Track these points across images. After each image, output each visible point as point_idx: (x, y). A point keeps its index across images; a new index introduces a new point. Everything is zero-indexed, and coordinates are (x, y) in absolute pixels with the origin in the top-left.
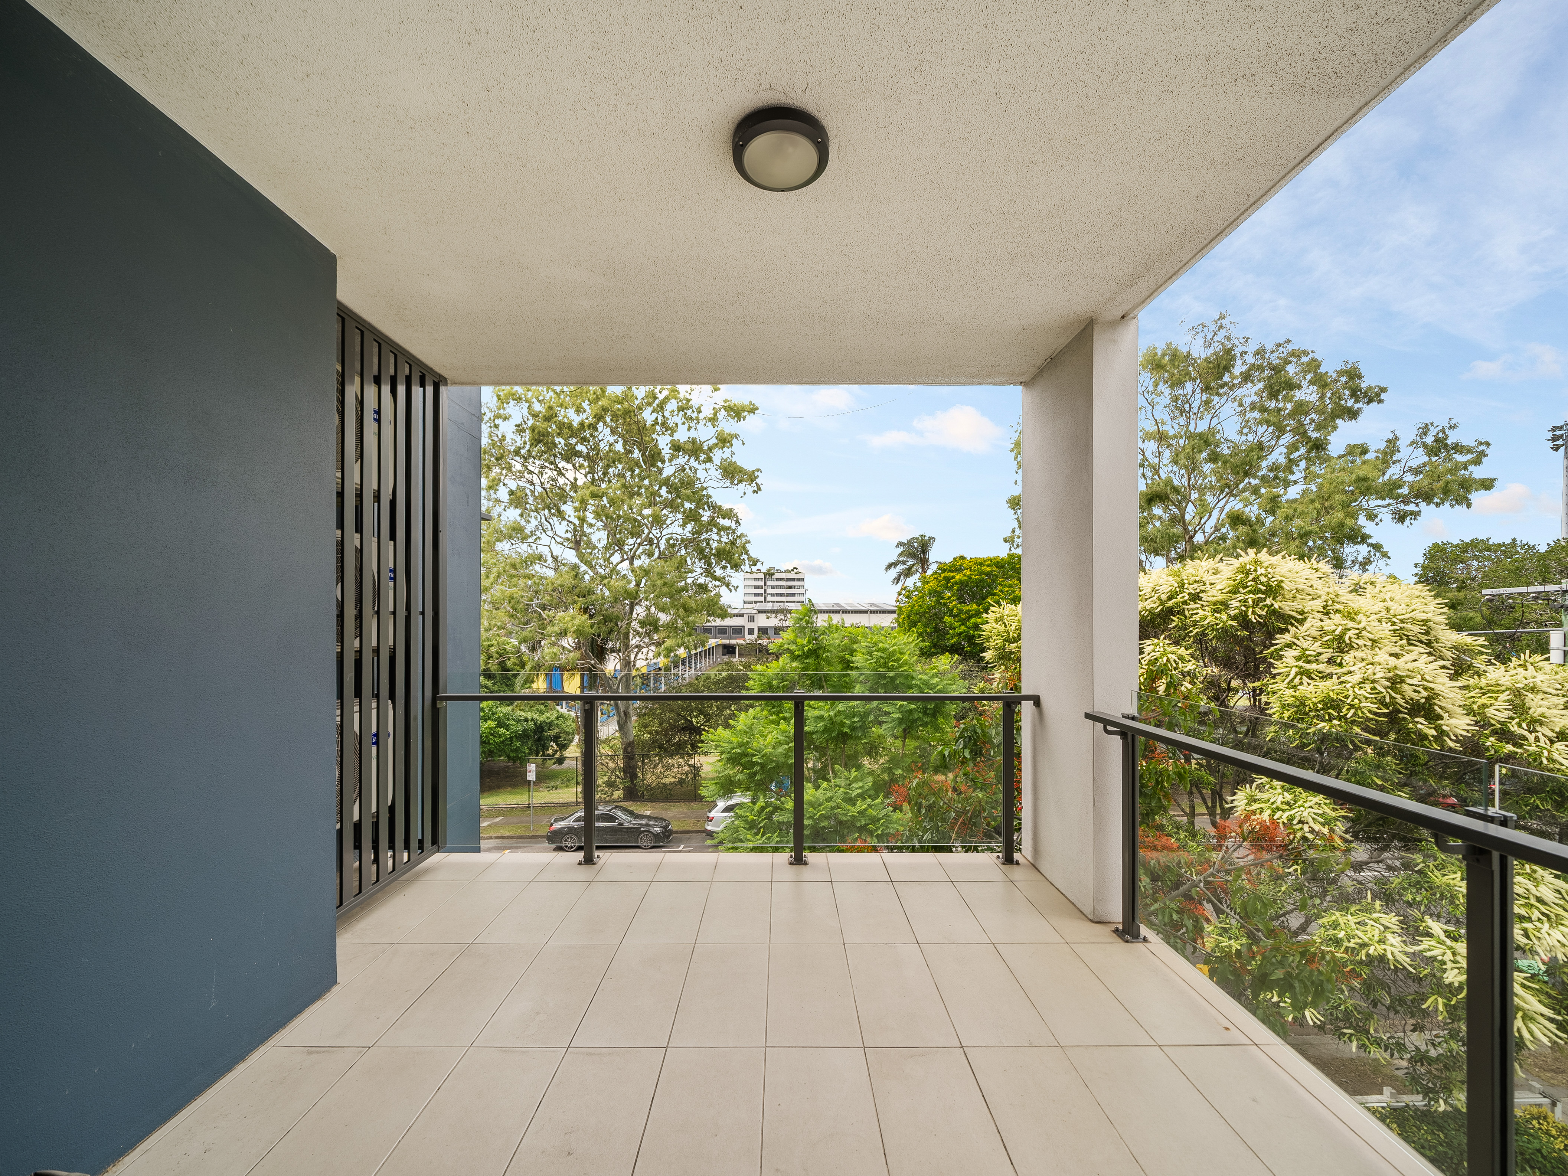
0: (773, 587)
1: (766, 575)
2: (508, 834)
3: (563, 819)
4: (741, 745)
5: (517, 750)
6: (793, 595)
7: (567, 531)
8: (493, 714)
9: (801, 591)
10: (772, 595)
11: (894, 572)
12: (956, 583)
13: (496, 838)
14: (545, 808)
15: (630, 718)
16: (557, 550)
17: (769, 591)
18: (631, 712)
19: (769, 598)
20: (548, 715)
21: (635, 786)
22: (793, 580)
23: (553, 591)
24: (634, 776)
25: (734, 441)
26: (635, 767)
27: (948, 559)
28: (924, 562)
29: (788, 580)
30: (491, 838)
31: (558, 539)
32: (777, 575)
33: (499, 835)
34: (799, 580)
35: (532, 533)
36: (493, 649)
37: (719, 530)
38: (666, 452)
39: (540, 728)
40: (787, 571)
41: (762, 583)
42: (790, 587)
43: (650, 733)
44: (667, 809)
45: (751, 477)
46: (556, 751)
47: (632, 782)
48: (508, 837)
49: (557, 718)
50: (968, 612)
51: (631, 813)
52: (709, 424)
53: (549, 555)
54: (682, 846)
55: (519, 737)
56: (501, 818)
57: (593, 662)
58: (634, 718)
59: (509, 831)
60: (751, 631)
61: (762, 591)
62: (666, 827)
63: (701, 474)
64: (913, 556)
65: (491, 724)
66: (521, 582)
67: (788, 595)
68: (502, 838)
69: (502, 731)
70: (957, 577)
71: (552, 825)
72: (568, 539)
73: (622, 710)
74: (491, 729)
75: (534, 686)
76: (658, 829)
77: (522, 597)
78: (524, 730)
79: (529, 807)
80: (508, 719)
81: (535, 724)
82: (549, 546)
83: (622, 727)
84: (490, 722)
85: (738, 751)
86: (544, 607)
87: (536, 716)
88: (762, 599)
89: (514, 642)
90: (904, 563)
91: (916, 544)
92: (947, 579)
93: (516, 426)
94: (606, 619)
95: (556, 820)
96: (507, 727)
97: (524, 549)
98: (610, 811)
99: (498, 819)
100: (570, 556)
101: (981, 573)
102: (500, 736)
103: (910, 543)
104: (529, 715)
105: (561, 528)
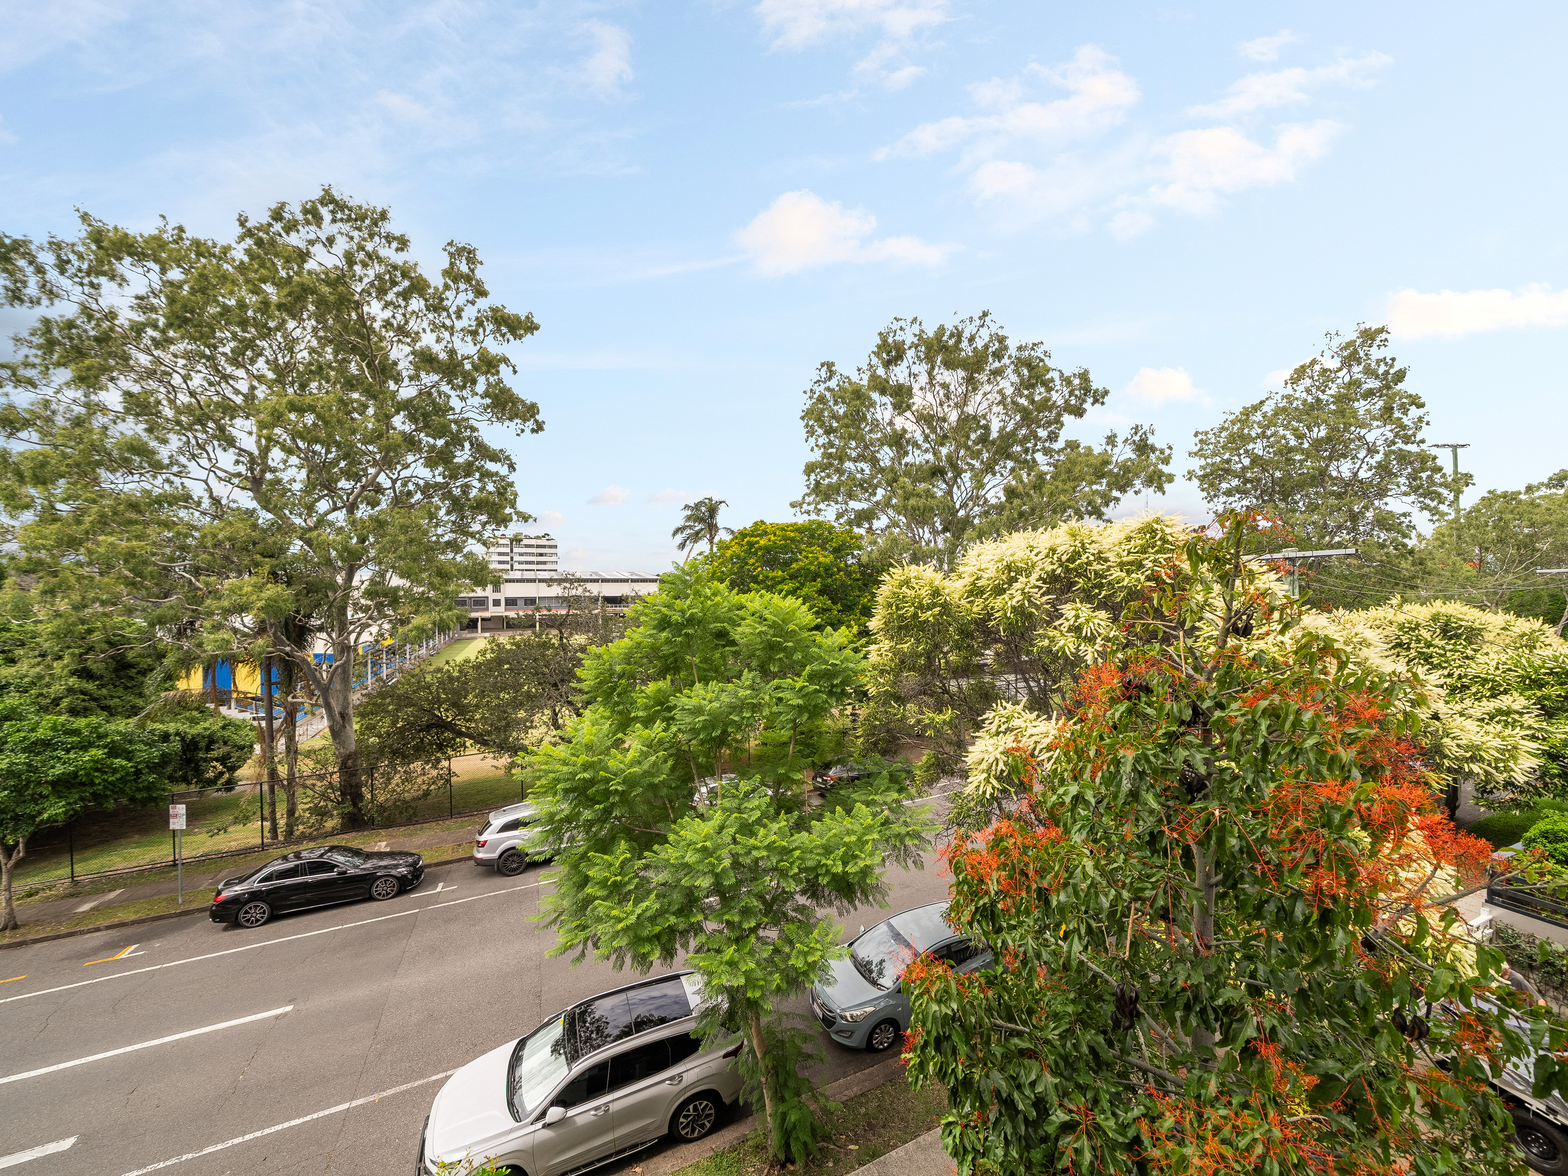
0: (521, 554)
1: (512, 541)
2: (133, 917)
3: (242, 880)
4: (586, 767)
5: (149, 787)
6: (545, 563)
7: (237, 462)
8: (100, 737)
9: (554, 559)
10: (520, 563)
11: (679, 538)
12: (760, 548)
13: (108, 928)
14: (205, 862)
15: (350, 720)
16: (221, 490)
17: (516, 558)
18: (351, 711)
19: (516, 566)
20: (207, 725)
21: (360, 810)
22: (544, 547)
23: (215, 546)
24: (357, 797)
25: (502, 367)
26: (359, 786)
27: (746, 523)
28: (712, 528)
29: (538, 546)
30: (98, 930)
31: (221, 474)
32: (525, 542)
33: (116, 921)
34: (551, 547)
35: (173, 462)
36: (96, 637)
37: (483, 476)
38: (405, 366)
39: (191, 746)
40: (537, 538)
41: (508, 550)
42: (541, 555)
43: (379, 736)
44: (410, 835)
45: (531, 410)
46: (221, 774)
47: (355, 805)
48: (133, 923)
49: (224, 728)
50: (773, 579)
51: (357, 853)
52: (469, 338)
53: (206, 495)
54: (441, 885)
55: (153, 767)
56: (118, 892)
57: (288, 649)
58: (355, 719)
59: (136, 912)
60: (497, 603)
61: (508, 558)
62: (414, 864)
63: (455, 403)
64: (701, 520)
65: (97, 753)
66: (152, 531)
67: (538, 563)
68: (123, 925)
69: (118, 762)
70: (762, 542)
71: (219, 893)
72: (239, 475)
73: (337, 710)
74: (97, 762)
75: (182, 685)
76: (403, 870)
77: (154, 554)
78: (164, 755)
79: (175, 865)
80: (131, 742)
81: (183, 739)
82: (206, 482)
83: (337, 732)
84: (93, 751)
85: (586, 775)
86: (197, 571)
87: (184, 727)
88: (508, 567)
89: (140, 622)
90: (690, 527)
91: (703, 509)
92: (751, 545)
93: (138, 297)
94: (311, 588)
95: (228, 884)
96: (129, 756)
97: (158, 485)
98: (321, 856)
99: (112, 895)
100: (246, 500)
101: (785, 538)
102: (115, 771)
103: (697, 506)
104: (172, 727)
105: (226, 459)
